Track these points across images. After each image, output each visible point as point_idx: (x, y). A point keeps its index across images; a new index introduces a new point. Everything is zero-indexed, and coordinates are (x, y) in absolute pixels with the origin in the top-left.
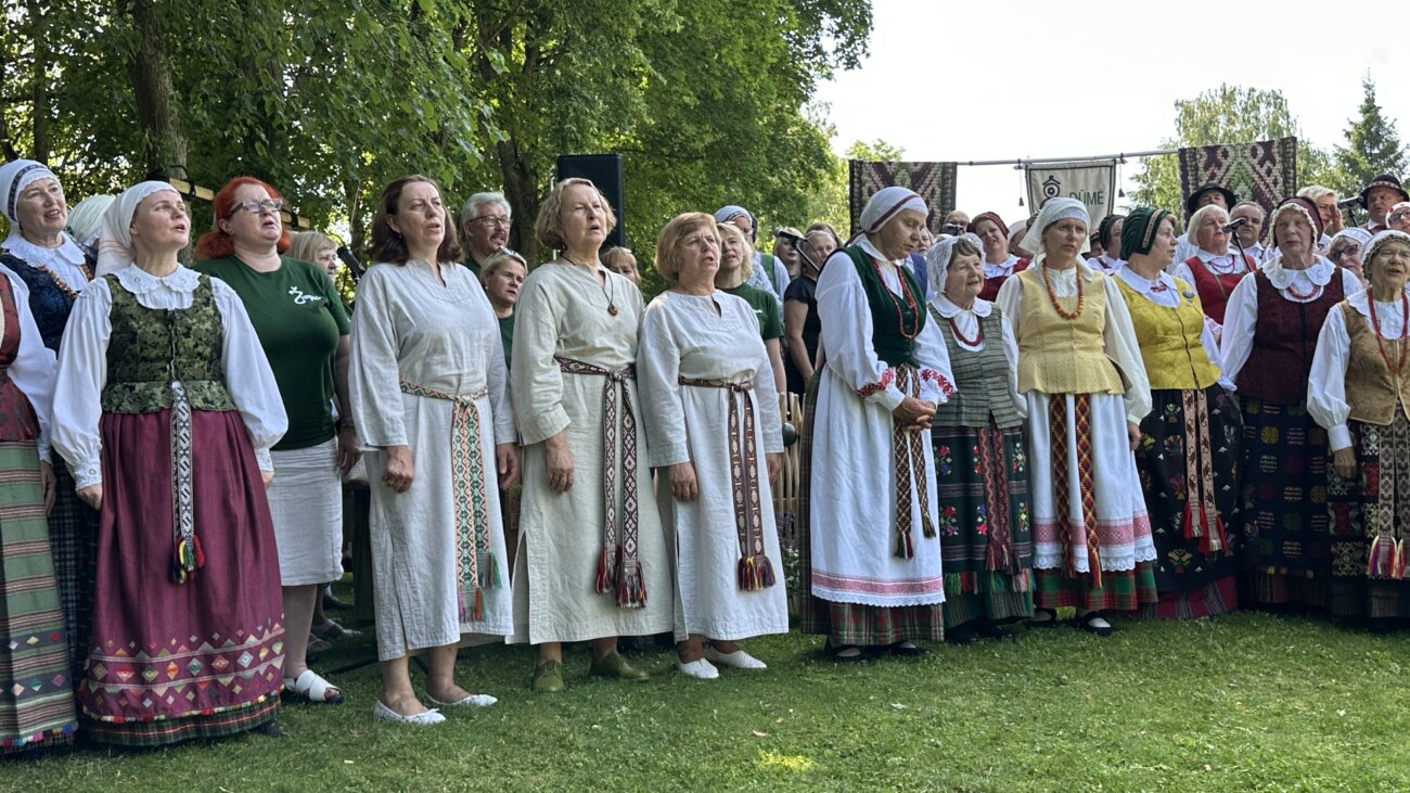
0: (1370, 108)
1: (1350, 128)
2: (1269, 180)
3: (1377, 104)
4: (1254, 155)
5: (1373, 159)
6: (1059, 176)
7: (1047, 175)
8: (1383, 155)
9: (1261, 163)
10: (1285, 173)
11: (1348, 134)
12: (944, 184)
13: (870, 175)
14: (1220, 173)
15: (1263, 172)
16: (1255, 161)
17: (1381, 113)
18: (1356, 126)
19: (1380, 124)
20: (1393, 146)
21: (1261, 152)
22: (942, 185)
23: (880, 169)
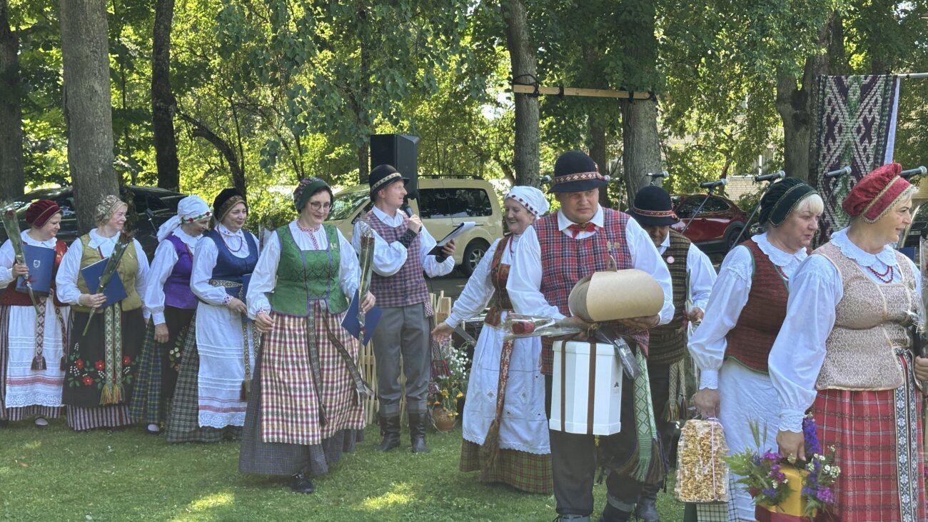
12: (885, 94)
13: (831, 88)
22: (883, 96)
23: (839, 82)
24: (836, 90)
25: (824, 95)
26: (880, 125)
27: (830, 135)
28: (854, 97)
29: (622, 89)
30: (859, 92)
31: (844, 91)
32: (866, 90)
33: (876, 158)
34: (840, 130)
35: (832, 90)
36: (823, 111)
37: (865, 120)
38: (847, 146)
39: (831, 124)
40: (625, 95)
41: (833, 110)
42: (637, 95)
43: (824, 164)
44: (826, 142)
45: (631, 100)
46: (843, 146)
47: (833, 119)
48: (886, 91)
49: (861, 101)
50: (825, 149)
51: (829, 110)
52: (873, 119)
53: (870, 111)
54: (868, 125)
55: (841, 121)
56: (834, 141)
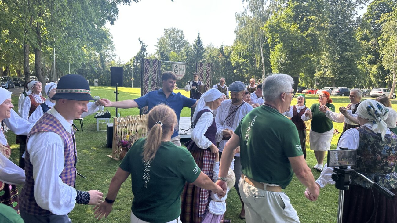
0: (199, 37)
1: (195, 41)
2: (209, 70)
3: (200, 37)
4: (207, 65)
5: (199, 47)
6: (177, 65)
7: (176, 65)
8: (200, 46)
9: (208, 67)
10: (211, 69)
11: (195, 42)
13: (145, 61)
14: (202, 68)
15: (208, 68)
16: (207, 67)
17: (200, 39)
18: (196, 40)
19: (200, 40)
20: (202, 45)
21: (208, 65)
22: (158, 64)
23: (147, 60)
24: (147, 62)
25: (144, 63)
30: (152, 63)
31: (149, 62)
32: (154, 63)
34: (148, 71)
36: (144, 66)
37: (154, 69)
38: (151, 75)
39: (146, 69)
41: (146, 66)
43: (145, 78)
44: (145, 73)
46: (149, 74)
49: (153, 65)
50: (145, 75)
52: (156, 69)
54: (155, 71)
55: (148, 69)
56: (147, 73)
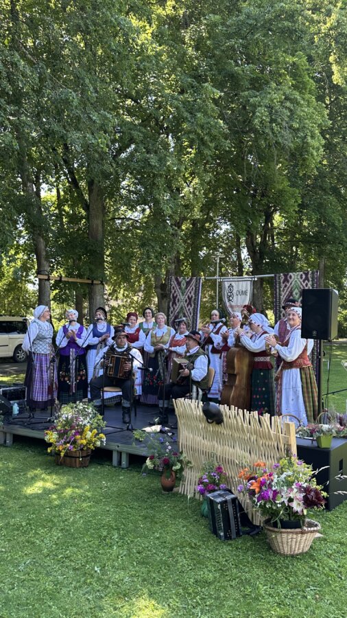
6: (233, 284)
7: (229, 283)
9: (304, 281)
12: (196, 286)
15: (304, 285)
16: (301, 280)
21: (304, 277)
23: (177, 280)
24: (176, 283)
25: (171, 285)
26: (195, 299)
27: (174, 303)
28: (183, 287)
29: (88, 279)
30: (185, 284)
32: (188, 283)
33: (194, 314)
34: (178, 300)
35: (174, 283)
36: (171, 292)
37: (188, 297)
38: (182, 308)
39: (175, 298)
40: (90, 282)
41: (175, 292)
42: (95, 282)
43: (172, 315)
45: (92, 284)
46: (180, 307)
47: (175, 295)
48: (196, 284)
49: (186, 289)
50: (172, 308)
51: (173, 292)
52: (192, 296)
53: (190, 293)
54: (190, 299)
55: (178, 296)
56: (176, 305)
